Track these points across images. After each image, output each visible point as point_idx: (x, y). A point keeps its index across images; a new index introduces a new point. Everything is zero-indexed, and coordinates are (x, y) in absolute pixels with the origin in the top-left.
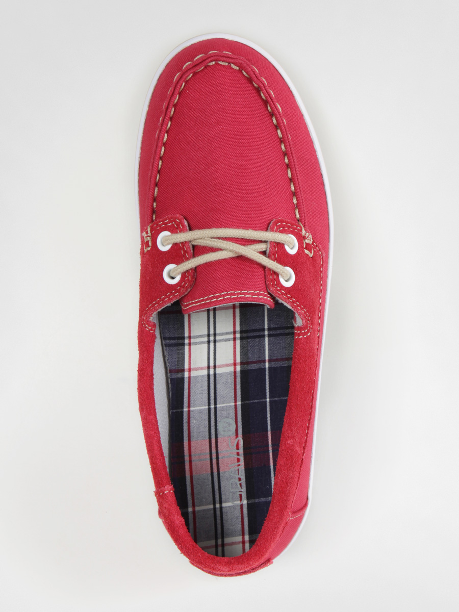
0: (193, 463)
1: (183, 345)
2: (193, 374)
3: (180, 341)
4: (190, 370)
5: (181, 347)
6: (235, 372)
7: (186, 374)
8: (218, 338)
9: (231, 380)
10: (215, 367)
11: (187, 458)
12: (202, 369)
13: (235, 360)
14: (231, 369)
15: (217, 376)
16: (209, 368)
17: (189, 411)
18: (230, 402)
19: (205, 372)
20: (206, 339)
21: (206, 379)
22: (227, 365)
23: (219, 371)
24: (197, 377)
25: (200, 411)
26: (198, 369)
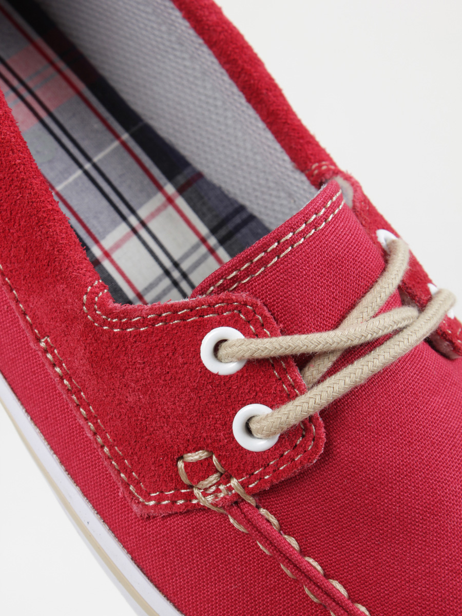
0: (45, 62)
1: (214, 231)
2: (159, 199)
3: (223, 232)
4: (170, 200)
5: (215, 223)
6: (97, 242)
7: (170, 189)
8: (167, 282)
9: (92, 224)
10: (134, 231)
11: (62, 66)
12: (153, 215)
13: (113, 262)
14: (107, 243)
15: (118, 218)
16: (143, 224)
17: (117, 137)
18: (66, 187)
19: (143, 213)
20: (185, 266)
21: (132, 204)
22: (117, 246)
23: (123, 229)
24: (149, 197)
25: (100, 147)
26: (158, 211)
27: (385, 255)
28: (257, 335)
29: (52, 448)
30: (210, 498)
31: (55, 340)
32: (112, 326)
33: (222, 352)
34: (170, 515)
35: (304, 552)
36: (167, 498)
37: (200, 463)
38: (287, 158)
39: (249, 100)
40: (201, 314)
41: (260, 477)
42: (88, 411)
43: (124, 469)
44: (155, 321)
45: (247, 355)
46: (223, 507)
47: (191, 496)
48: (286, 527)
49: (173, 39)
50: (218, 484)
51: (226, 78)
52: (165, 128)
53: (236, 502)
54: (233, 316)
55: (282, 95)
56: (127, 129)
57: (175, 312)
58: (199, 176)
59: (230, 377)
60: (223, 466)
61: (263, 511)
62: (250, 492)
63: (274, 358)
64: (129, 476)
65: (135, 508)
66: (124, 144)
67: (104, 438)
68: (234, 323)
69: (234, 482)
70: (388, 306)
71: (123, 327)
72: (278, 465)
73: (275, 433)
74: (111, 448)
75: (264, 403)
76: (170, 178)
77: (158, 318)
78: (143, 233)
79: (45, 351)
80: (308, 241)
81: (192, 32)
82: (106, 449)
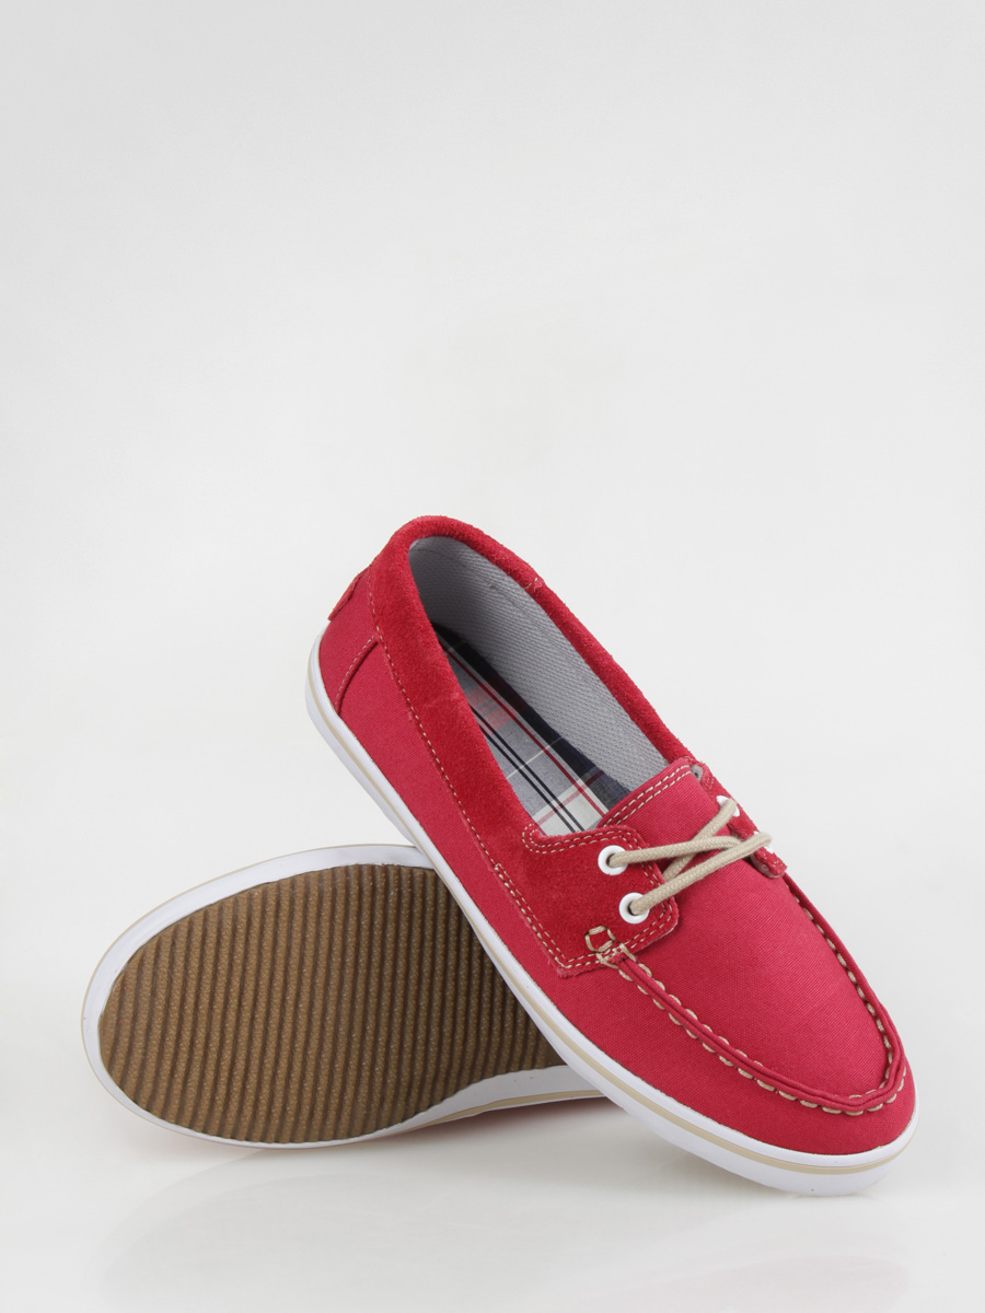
2: (573, 789)
4: (581, 790)
7: (580, 782)
10: (555, 810)
11: (502, 700)
12: (568, 800)
15: (544, 802)
16: (562, 806)
17: (543, 748)
19: (562, 798)
21: (554, 793)
22: (544, 820)
23: (548, 809)
24: (566, 788)
25: (530, 755)
26: (572, 797)
27: (719, 807)
28: (634, 849)
29: (503, 940)
30: (607, 958)
31: (504, 865)
32: (541, 850)
33: (612, 861)
34: (581, 974)
35: (668, 991)
36: (579, 962)
37: (600, 934)
38: (660, 756)
39: (633, 719)
40: (599, 838)
41: (638, 941)
42: (527, 910)
43: (551, 946)
44: (569, 844)
45: (628, 861)
46: (614, 964)
47: (595, 958)
48: (656, 976)
49: (580, 678)
50: (611, 948)
51: (616, 703)
52: (576, 742)
53: (624, 959)
54: (618, 839)
55: (655, 713)
56: (549, 743)
57: (582, 838)
58: (602, 773)
59: (617, 877)
60: (614, 935)
61: (641, 965)
62: (631, 951)
63: (644, 863)
64: (555, 951)
65: (559, 972)
66: (547, 752)
67: (538, 927)
68: (619, 843)
69: (622, 946)
70: (720, 833)
71: (549, 850)
72: (649, 932)
73: (646, 909)
74: (542, 933)
75: (639, 892)
76: (580, 775)
77: (572, 842)
78: (561, 811)
79: (498, 873)
80: (663, 792)
81: (592, 672)
82: (539, 935)
